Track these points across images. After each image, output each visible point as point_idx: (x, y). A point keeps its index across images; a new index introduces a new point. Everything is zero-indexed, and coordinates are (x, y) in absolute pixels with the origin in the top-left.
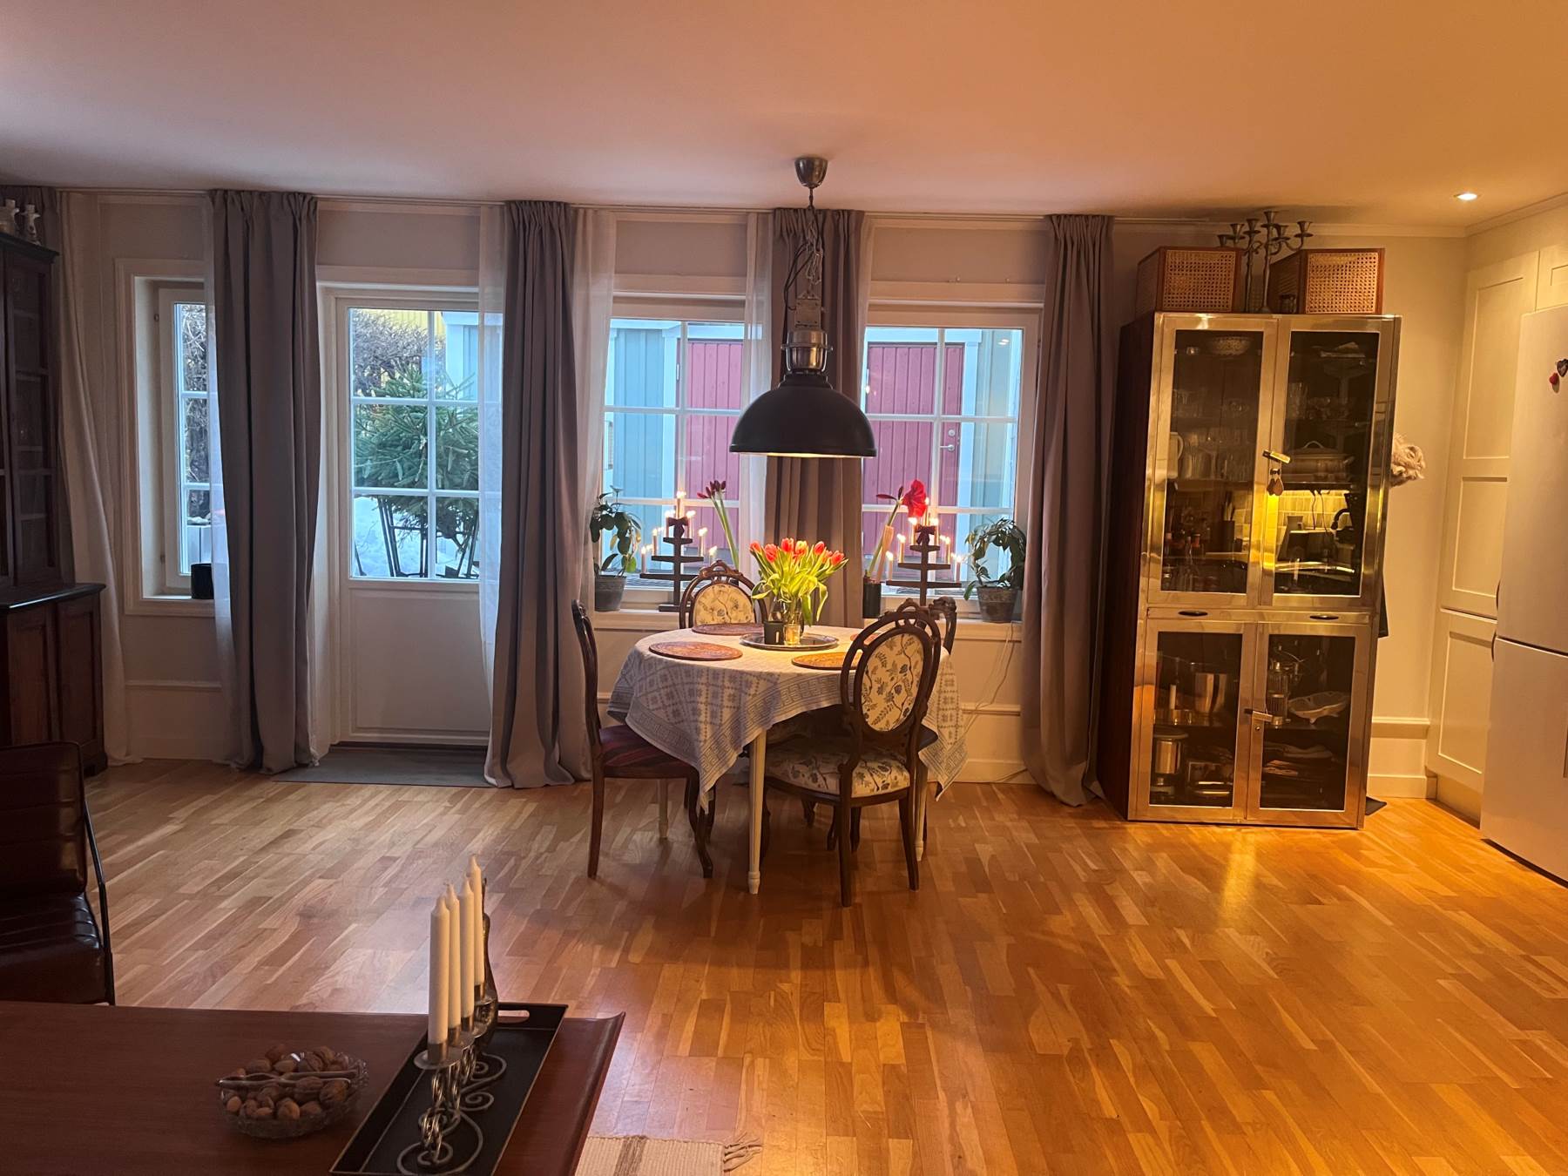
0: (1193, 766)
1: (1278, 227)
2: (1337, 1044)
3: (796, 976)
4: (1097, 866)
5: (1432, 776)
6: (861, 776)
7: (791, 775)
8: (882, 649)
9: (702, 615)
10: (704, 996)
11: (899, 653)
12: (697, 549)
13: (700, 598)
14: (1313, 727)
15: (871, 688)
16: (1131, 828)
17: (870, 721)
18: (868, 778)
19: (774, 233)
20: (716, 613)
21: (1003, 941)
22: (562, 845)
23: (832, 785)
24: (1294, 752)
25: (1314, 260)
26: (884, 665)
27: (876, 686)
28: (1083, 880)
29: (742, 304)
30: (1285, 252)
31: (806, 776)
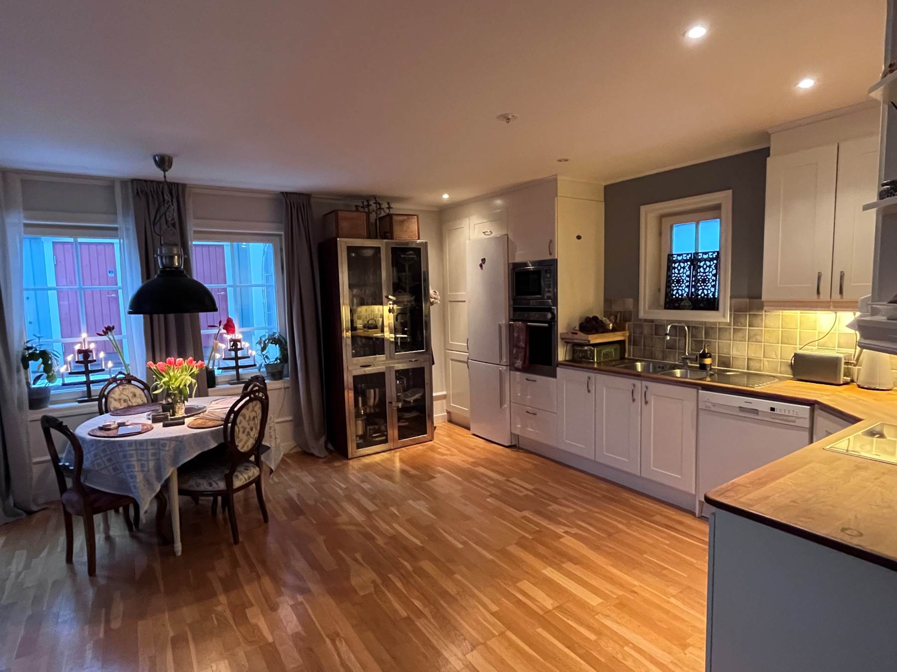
0: (370, 429)
1: (379, 204)
2: (469, 542)
3: (223, 599)
4: (345, 485)
5: (449, 413)
6: (237, 476)
7: (195, 486)
8: (244, 411)
9: (113, 404)
10: (171, 634)
11: (252, 411)
12: (100, 364)
13: (112, 395)
14: (412, 404)
15: (239, 432)
16: (351, 462)
17: (239, 448)
18: (241, 477)
19: (133, 192)
20: (122, 401)
21: (321, 539)
22: (34, 561)
23: (222, 485)
24: (407, 415)
25: (395, 218)
26: (245, 418)
27: (241, 430)
28: (343, 495)
29: (116, 229)
30: (383, 214)
31: (205, 484)
